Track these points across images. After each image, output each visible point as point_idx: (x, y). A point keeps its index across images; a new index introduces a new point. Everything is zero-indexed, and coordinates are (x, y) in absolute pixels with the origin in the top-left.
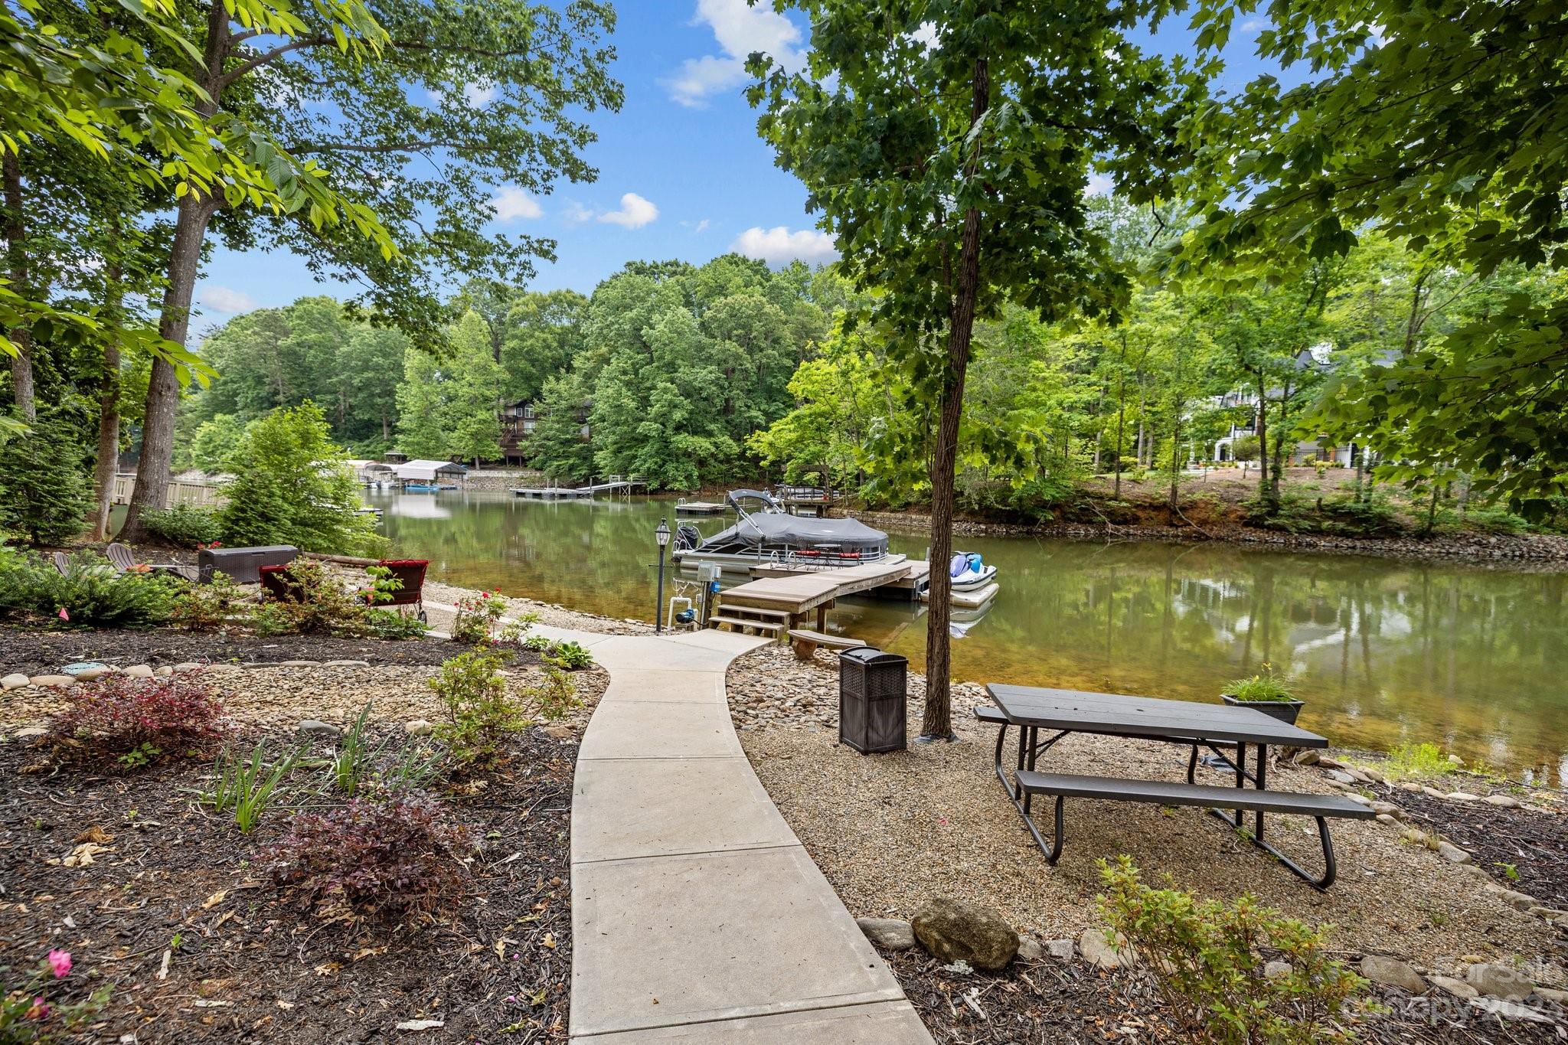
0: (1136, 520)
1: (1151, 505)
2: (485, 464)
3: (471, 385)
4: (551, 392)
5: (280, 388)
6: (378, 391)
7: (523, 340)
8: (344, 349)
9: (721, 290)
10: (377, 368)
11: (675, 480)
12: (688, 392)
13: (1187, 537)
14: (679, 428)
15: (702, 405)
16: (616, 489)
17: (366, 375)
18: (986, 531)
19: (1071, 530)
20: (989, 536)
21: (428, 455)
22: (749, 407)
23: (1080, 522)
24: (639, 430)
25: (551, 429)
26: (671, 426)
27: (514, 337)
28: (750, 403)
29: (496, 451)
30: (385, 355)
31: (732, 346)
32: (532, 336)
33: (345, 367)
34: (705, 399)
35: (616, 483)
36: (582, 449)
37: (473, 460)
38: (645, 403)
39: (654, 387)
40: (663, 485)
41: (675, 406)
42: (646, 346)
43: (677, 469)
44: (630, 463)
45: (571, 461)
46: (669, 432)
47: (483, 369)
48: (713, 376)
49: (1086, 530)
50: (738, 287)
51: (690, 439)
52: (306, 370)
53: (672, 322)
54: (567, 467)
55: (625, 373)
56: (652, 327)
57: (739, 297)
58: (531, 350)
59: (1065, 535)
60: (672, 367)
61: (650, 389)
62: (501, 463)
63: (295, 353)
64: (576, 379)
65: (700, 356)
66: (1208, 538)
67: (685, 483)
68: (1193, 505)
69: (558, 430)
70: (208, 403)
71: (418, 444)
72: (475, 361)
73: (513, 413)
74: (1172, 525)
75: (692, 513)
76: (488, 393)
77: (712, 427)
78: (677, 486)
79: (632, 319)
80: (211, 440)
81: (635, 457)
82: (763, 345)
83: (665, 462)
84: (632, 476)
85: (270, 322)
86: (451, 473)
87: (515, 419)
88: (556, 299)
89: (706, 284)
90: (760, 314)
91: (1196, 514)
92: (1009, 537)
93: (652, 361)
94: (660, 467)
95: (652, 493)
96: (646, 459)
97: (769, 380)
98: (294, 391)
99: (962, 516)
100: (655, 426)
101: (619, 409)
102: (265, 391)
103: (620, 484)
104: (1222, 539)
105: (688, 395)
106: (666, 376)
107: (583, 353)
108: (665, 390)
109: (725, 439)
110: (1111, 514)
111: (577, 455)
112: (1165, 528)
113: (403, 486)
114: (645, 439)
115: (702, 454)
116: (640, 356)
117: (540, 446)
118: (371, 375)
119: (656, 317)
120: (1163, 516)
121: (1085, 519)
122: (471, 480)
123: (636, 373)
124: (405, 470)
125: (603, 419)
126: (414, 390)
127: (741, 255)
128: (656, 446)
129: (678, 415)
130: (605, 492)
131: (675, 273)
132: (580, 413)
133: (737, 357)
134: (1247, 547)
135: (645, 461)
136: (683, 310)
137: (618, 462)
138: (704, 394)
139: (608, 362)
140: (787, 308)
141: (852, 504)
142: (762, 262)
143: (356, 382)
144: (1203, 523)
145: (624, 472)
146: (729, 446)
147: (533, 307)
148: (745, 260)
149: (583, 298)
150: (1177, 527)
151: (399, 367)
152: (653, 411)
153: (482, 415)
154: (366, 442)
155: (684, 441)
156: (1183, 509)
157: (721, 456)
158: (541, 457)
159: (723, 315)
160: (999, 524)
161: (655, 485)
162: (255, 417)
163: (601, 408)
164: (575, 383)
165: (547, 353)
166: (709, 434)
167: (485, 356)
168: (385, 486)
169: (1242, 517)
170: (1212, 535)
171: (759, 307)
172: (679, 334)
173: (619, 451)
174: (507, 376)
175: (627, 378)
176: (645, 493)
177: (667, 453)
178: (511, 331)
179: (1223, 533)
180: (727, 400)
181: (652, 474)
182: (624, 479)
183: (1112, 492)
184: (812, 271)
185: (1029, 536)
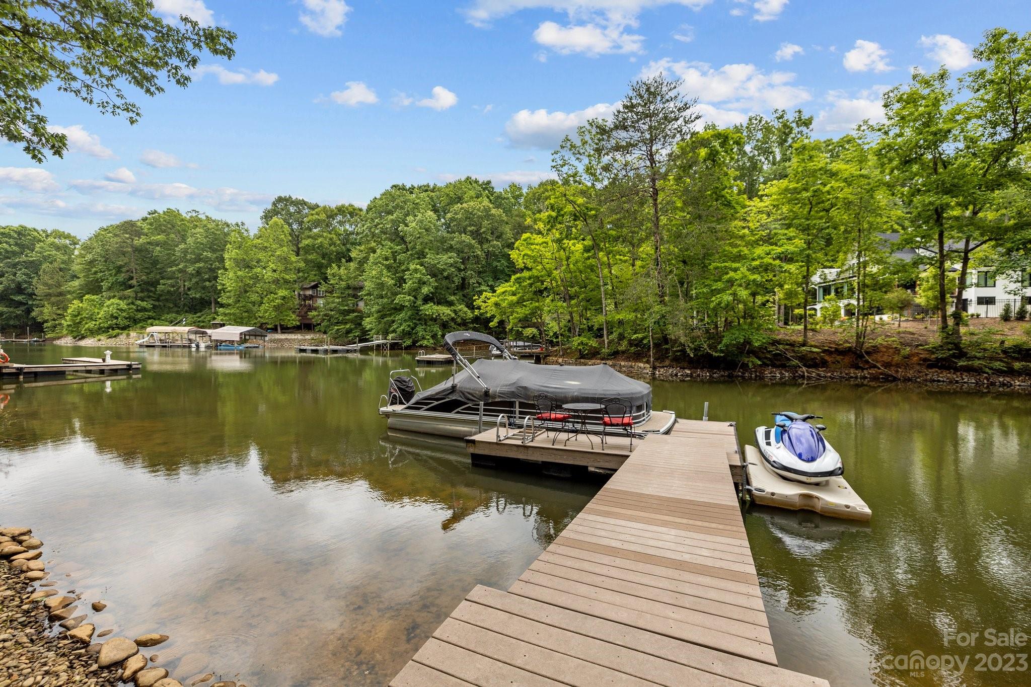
0: (824, 364)
1: (836, 350)
2: (285, 329)
3: (275, 271)
4: (334, 275)
5: (134, 275)
6: (207, 276)
7: (316, 239)
8: (182, 246)
9: (460, 199)
10: (206, 260)
11: (424, 338)
12: (434, 272)
13: (875, 378)
14: (427, 299)
15: (445, 283)
16: (378, 346)
17: (197, 265)
18: (691, 376)
19: (767, 373)
20: (693, 380)
21: (239, 322)
22: (480, 284)
23: (774, 366)
24: (396, 301)
25: (333, 302)
26: (420, 297)
27: (309, 237)
28: (480, 280)
29: (293, 319)
30: (214, 251)
31: (466, 238)
32: (322, 236)
33: (184, 259)
34: (447, 278)
35: (378, 341)
36: (356, 317)
37: (276, 326)
38: (401, 281)
39: (408, 269)
40: (414, 342)
41: (424, 283)
42: (403, 240)
43: (425, 330)
44: (390, 326)
45: (348, 326)
46: (419, 302)
47: (285, 260)
48: (452, 261)
49: (781, 373)
50: (472, 198)
51: (435, 307)
52: (155, 262)
53: (421, 221)
54: (344, 330)
55: (387, 259)
56: (407, 225)
57: (472, 203)
58: (321, 246)
59: (762, 378)
60: (421, 255)
61: (404, 271)
62: (297, 329)
63: (147, 250)
64: (352, 265)
65: (443, 246)
66: (895, 379)
67: (432, 341)
68: (875, 350)
69: (339, 303)
70: (82, 287)
71: (234, 314)
72: (278, 253)
73: (310, 292)
74: (857, 367)
75: (430, 363)
76: (287, 277)
77: (452, 298)
78: (425, 343)
79: (392, 220)
80: (79, 314)
81: (393, 321)
82: (490, 238)
83: (416, 325)
84: (390, 336)
85: (129, 227)
86: (256, 336)
87: (311, 297)
88: (341, 210)
89: (448, 195)
90: (487, 215)
91: (878, 356)
92: (712, 382)
93: (408, 250)
94: (413, 329)
95: (408, 348)
96: (401, 323)
97: (495, 264)
98: (144, 277)
99: (667, 363)
100: (408, 298)
101: (381, 286)
102: (121, 277)
103: (381, 342)
104: (909, 380)
105: (434, 275)
106: (417, 261)
107: (358, 247)
108: (416, 271)
109: (462, 307)
110: (802, 358)
111: (352, 321)
112: (852, 371)
113: (217, 346)
114: (400, 308)
115: (445, 319)
116: (399, 247)
117: (325, 315)
118: (201, 265)
119: (410, 218)
120: (847, 360)
121: (778, 363)
122: (271, 341)
123: (395, 260)
124: (218, 334)
125: (369, 294)
126: (231, 275)
127: (473, 178)
128: (409, 313)
129: (425, 290)
130: (371, 349)
131: (426, 191)
132: (354, 291)
133: (470, 246)
134: (934, 387)
135: (401, 324)
136: (430, 213)
137: (381, 326)
138: (445, 274)
139: (374, 252)
140: (508, 211)
141: (565, 354)
142: (489, 182)
143: (190, 270)
144: (887, 365)
145: (386, 333)
146: (465, 313)
147: (323, 216)
148: (476, 182)
149: (361, 210)
150: (863, 369)
151: (222, 260)
152: (406, 286)
153: (282, 293)
154: (198, 314)
155: (430, 309)
156: (868, 353)
157: (459, 320)
158: (325, 323)
159: (459, 216)
160: (702, 369)
161: (409, 342)
162: (114, 297)
163: (368, 285)
164: (352, 268)
165: (332, 248)
166: (450, 304)
167: (285, 250)
168: (202, 346)
169: (925, 360)
170: (899, 375)
171: (487, 210)
172: (427, 230)
173: (383, 317)
174: (302, 265)
175: (388, 263)
176: (401, 349)
177: (418, 318)
178: (307, 233)
179: (910, 374)
180: (463, 279)
181: (406, 334)
182: (385, 339)
183: (801, 339)
184: (525, 191)
185: (730, 380)
